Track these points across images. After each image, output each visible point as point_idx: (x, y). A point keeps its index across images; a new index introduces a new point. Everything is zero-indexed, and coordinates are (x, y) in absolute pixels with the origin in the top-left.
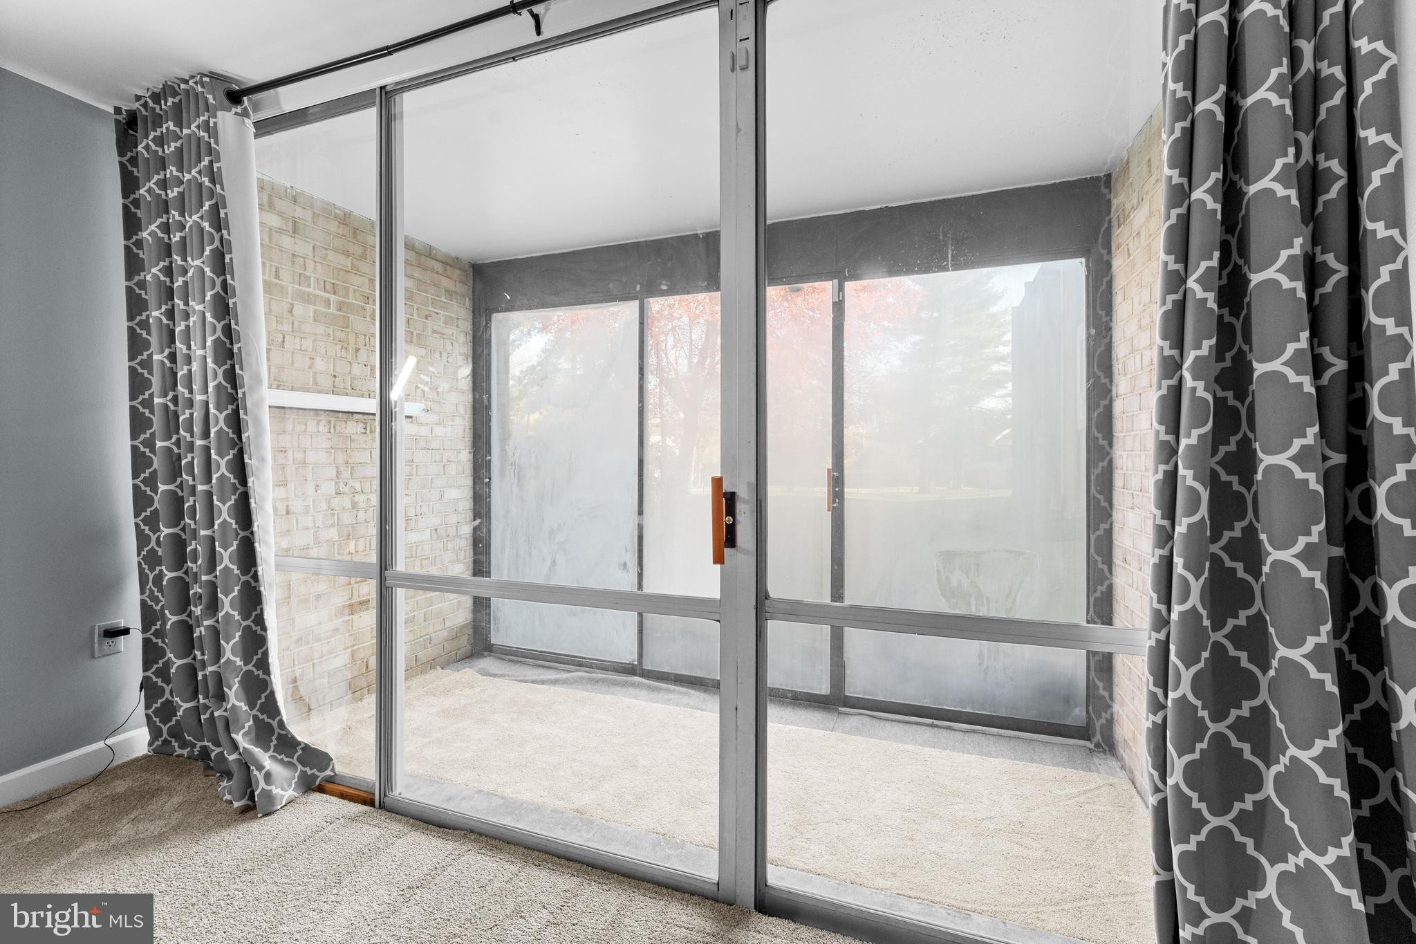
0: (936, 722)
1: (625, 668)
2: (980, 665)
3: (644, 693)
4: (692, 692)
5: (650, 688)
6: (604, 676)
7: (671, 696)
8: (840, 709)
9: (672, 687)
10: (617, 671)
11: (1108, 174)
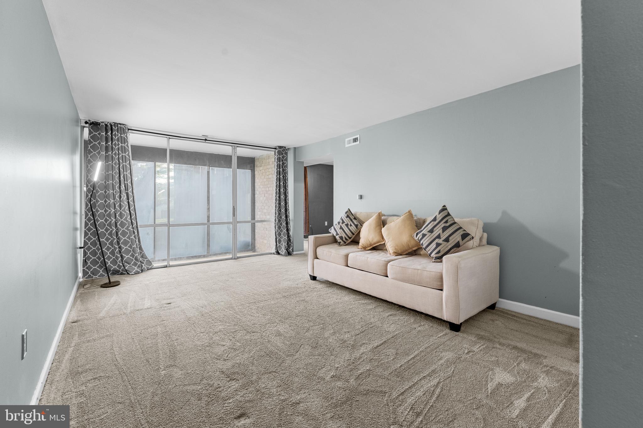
11: (254, 158)
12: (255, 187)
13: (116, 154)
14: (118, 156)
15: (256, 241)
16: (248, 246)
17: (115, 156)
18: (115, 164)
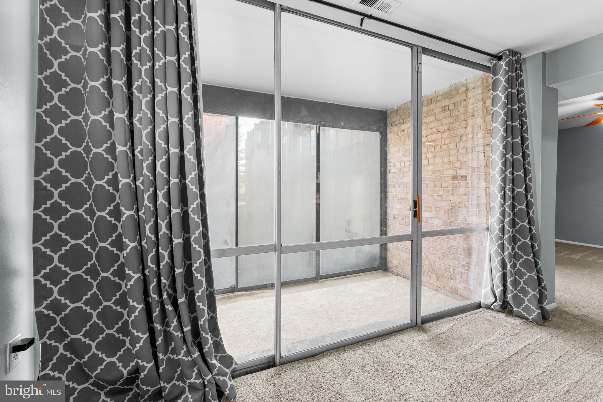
0: (347, 276)
1: (229, 290)
2: (356, 255)
3: (247, 297)
4: (266, 291)
5: (248, 295)
6: (223, 296)
7: (259, 295)
8: (320, 281)
9: (257, 291)
10: (227, 293)
11: (386, 111)
12: (387, 161)
13: (144, 57)
14: (149, 65)
15: (388, 253)
16: (375, 260)
17: (139, 63)
18: (140, 92)
